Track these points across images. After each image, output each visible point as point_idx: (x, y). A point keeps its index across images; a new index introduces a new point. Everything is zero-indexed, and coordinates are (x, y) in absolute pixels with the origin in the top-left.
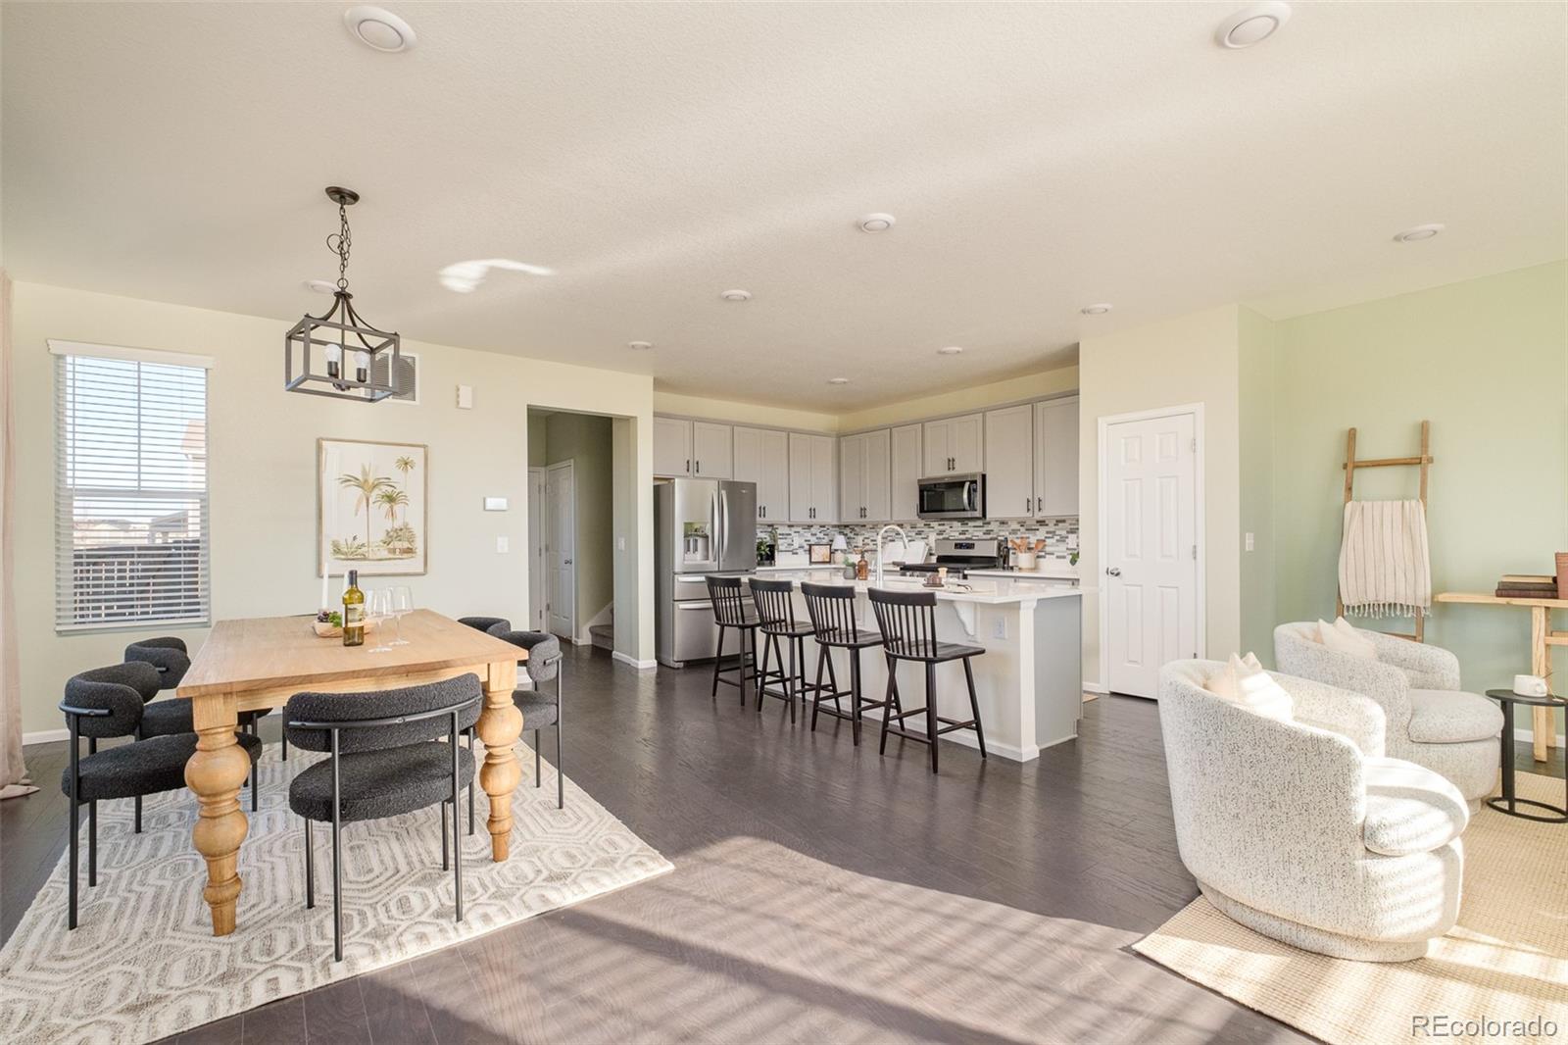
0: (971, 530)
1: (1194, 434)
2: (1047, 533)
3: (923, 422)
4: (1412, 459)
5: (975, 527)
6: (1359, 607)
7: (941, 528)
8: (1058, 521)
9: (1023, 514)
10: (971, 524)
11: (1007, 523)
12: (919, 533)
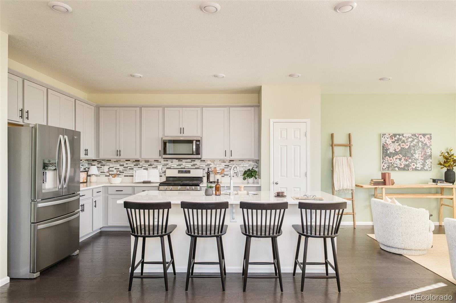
0: (184, 164)
1: (306, 130)
2: (225, 166)
3: (164, 107)
4: (345, 144)
5: (186, 162)
6: (338, 190)
7: (166, 162)
8: (230, 161)
9: (223, 157)
10: (184, 161)
11: (206, 161)
12: (151, 165)
